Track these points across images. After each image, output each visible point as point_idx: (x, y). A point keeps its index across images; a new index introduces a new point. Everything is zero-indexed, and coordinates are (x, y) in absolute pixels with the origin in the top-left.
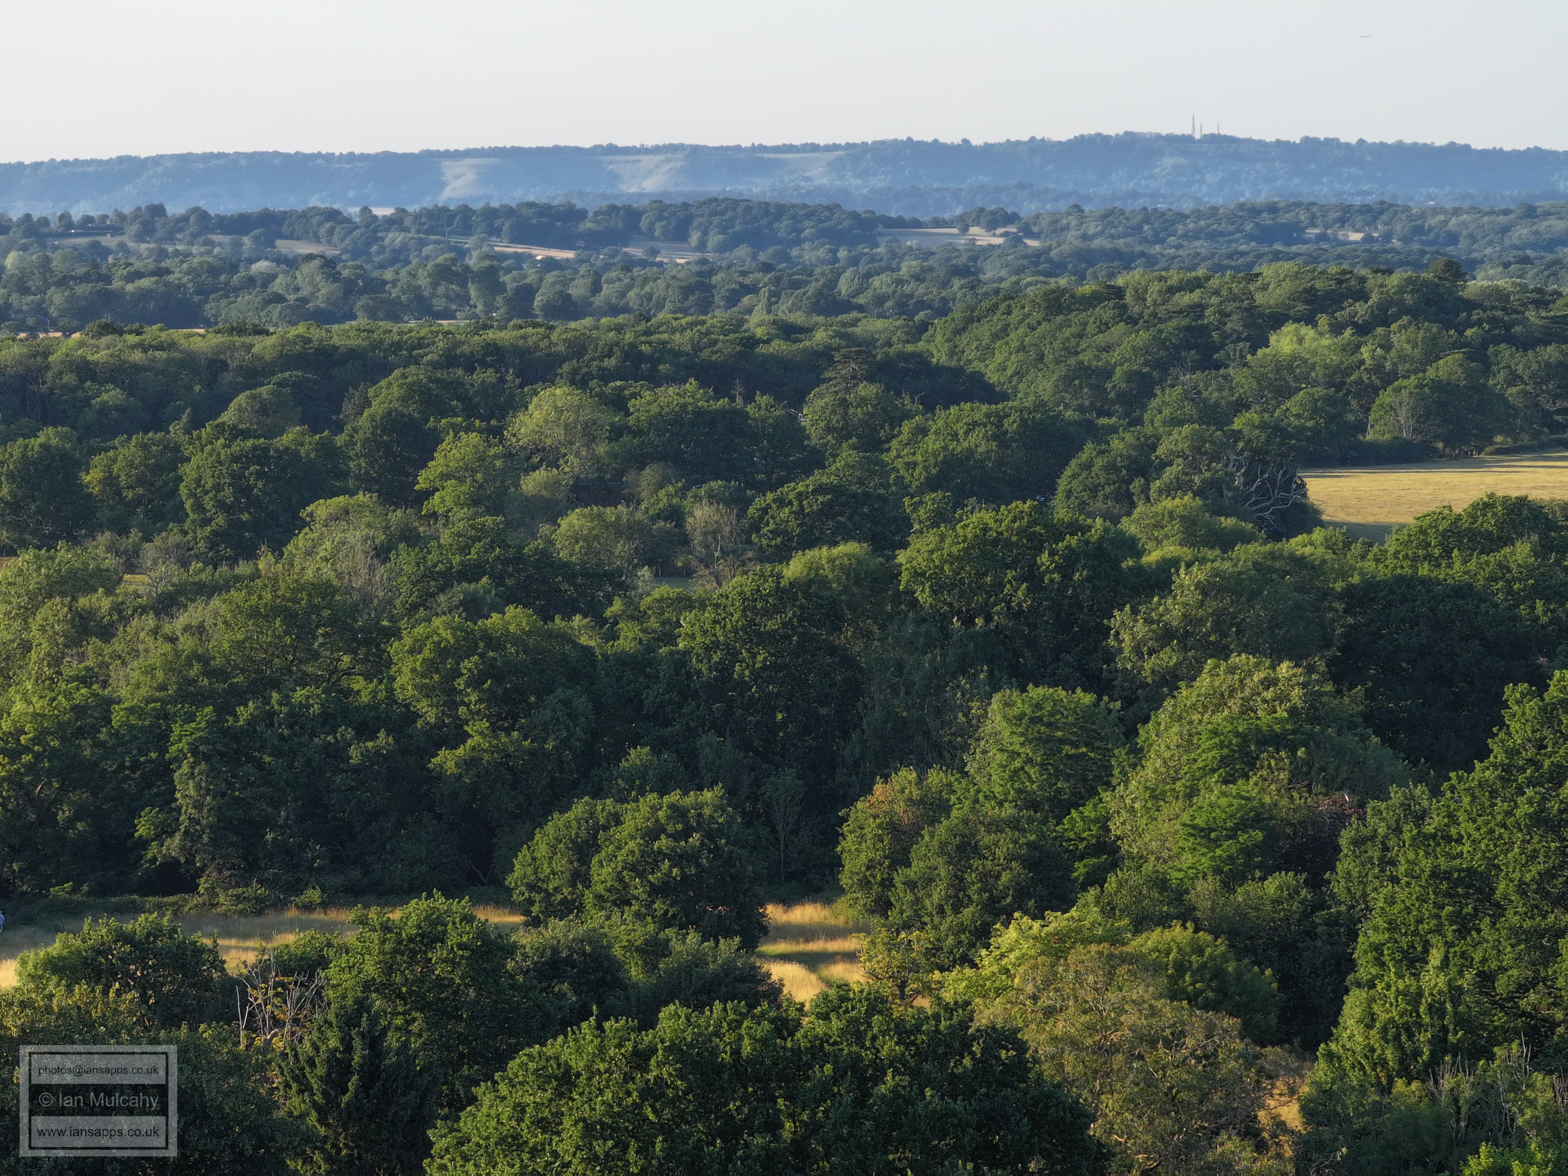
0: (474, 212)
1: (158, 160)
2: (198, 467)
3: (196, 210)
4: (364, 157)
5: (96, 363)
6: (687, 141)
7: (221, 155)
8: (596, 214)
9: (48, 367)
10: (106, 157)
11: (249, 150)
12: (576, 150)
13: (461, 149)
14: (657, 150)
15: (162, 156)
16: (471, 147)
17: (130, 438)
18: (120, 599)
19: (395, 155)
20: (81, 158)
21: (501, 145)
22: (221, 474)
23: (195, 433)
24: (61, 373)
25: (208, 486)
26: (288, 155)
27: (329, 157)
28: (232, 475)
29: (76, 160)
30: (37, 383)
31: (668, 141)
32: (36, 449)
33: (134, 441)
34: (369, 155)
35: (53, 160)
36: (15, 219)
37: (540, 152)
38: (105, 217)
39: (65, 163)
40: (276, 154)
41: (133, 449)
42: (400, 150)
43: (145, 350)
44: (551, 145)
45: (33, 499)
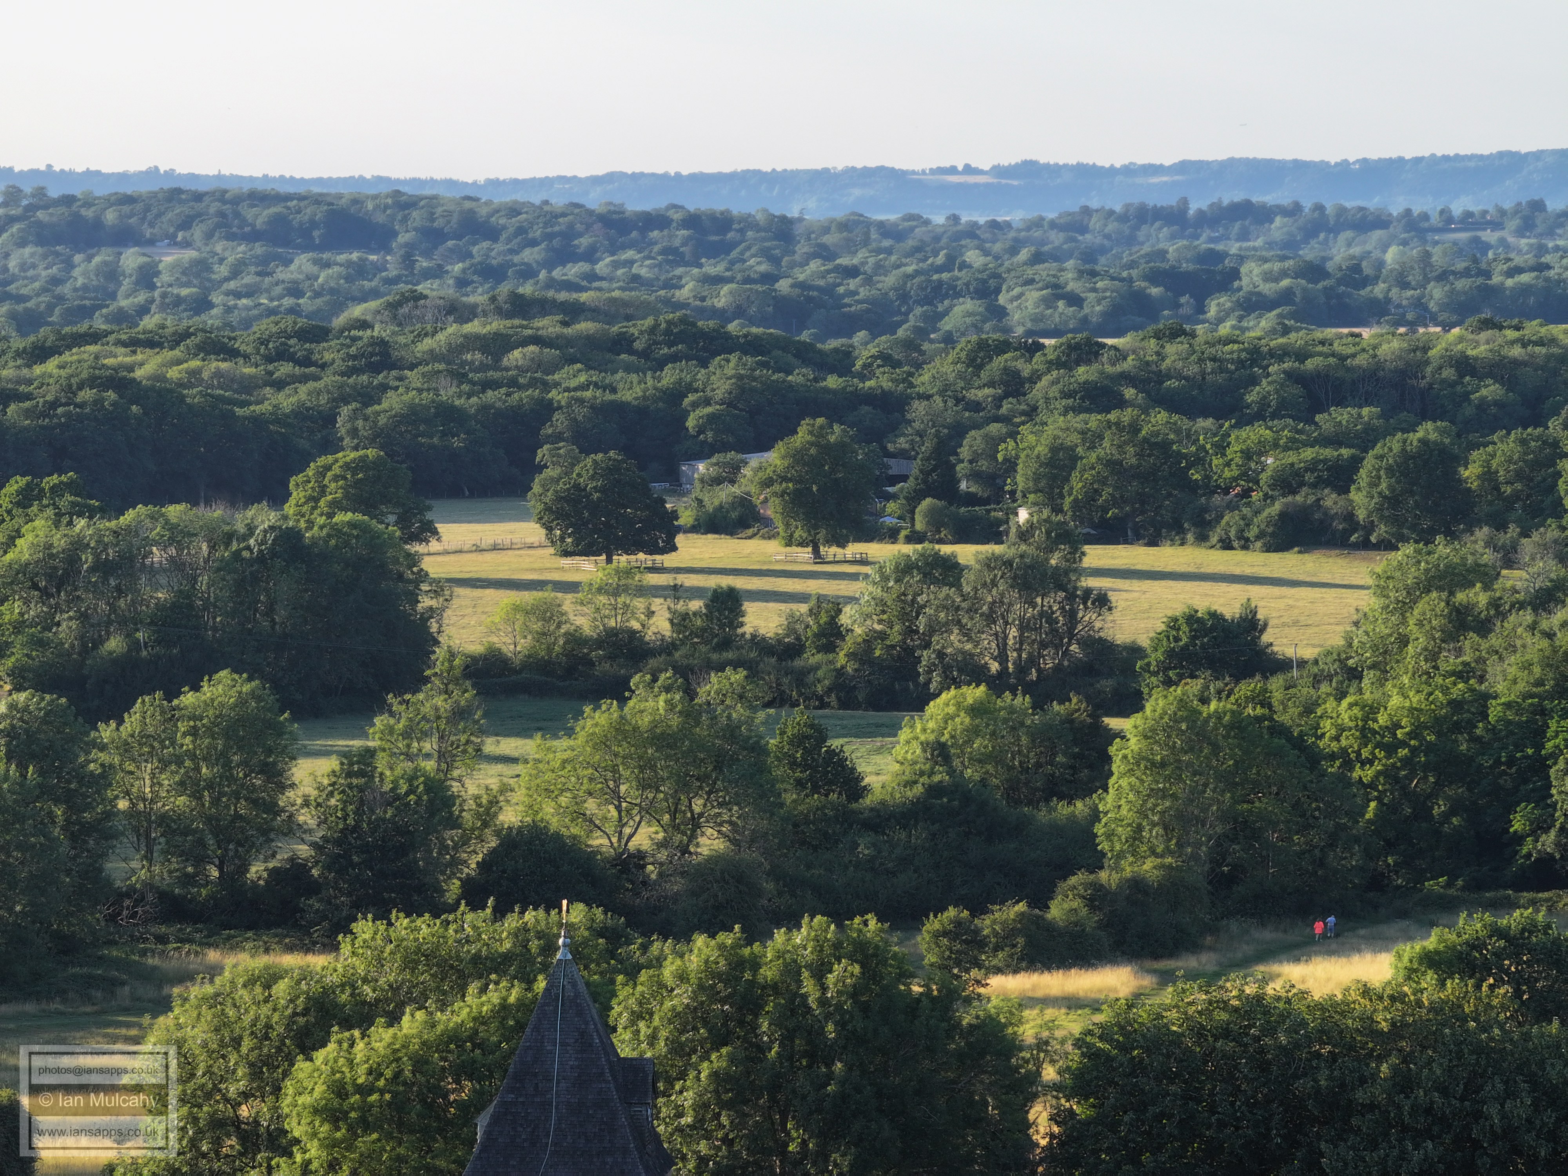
1: (1538, 155)
5: (1476, 359)
9: (1427, 362)
10: (1486, 152)
17: (1509, 433)
18: (1498, 595)
20: (1462, 153)
24: (1440, 368)
29: (1457, 155)
30: (1416, 377)
32: (1415, 443)
33: (1513, 436)
35: (1433, 155)
36: (1395, 214)
38: (1486, 212)
39: (1446, 158)
41: (1512, 445)
43: (1524, 346)
45: (1412, 493)
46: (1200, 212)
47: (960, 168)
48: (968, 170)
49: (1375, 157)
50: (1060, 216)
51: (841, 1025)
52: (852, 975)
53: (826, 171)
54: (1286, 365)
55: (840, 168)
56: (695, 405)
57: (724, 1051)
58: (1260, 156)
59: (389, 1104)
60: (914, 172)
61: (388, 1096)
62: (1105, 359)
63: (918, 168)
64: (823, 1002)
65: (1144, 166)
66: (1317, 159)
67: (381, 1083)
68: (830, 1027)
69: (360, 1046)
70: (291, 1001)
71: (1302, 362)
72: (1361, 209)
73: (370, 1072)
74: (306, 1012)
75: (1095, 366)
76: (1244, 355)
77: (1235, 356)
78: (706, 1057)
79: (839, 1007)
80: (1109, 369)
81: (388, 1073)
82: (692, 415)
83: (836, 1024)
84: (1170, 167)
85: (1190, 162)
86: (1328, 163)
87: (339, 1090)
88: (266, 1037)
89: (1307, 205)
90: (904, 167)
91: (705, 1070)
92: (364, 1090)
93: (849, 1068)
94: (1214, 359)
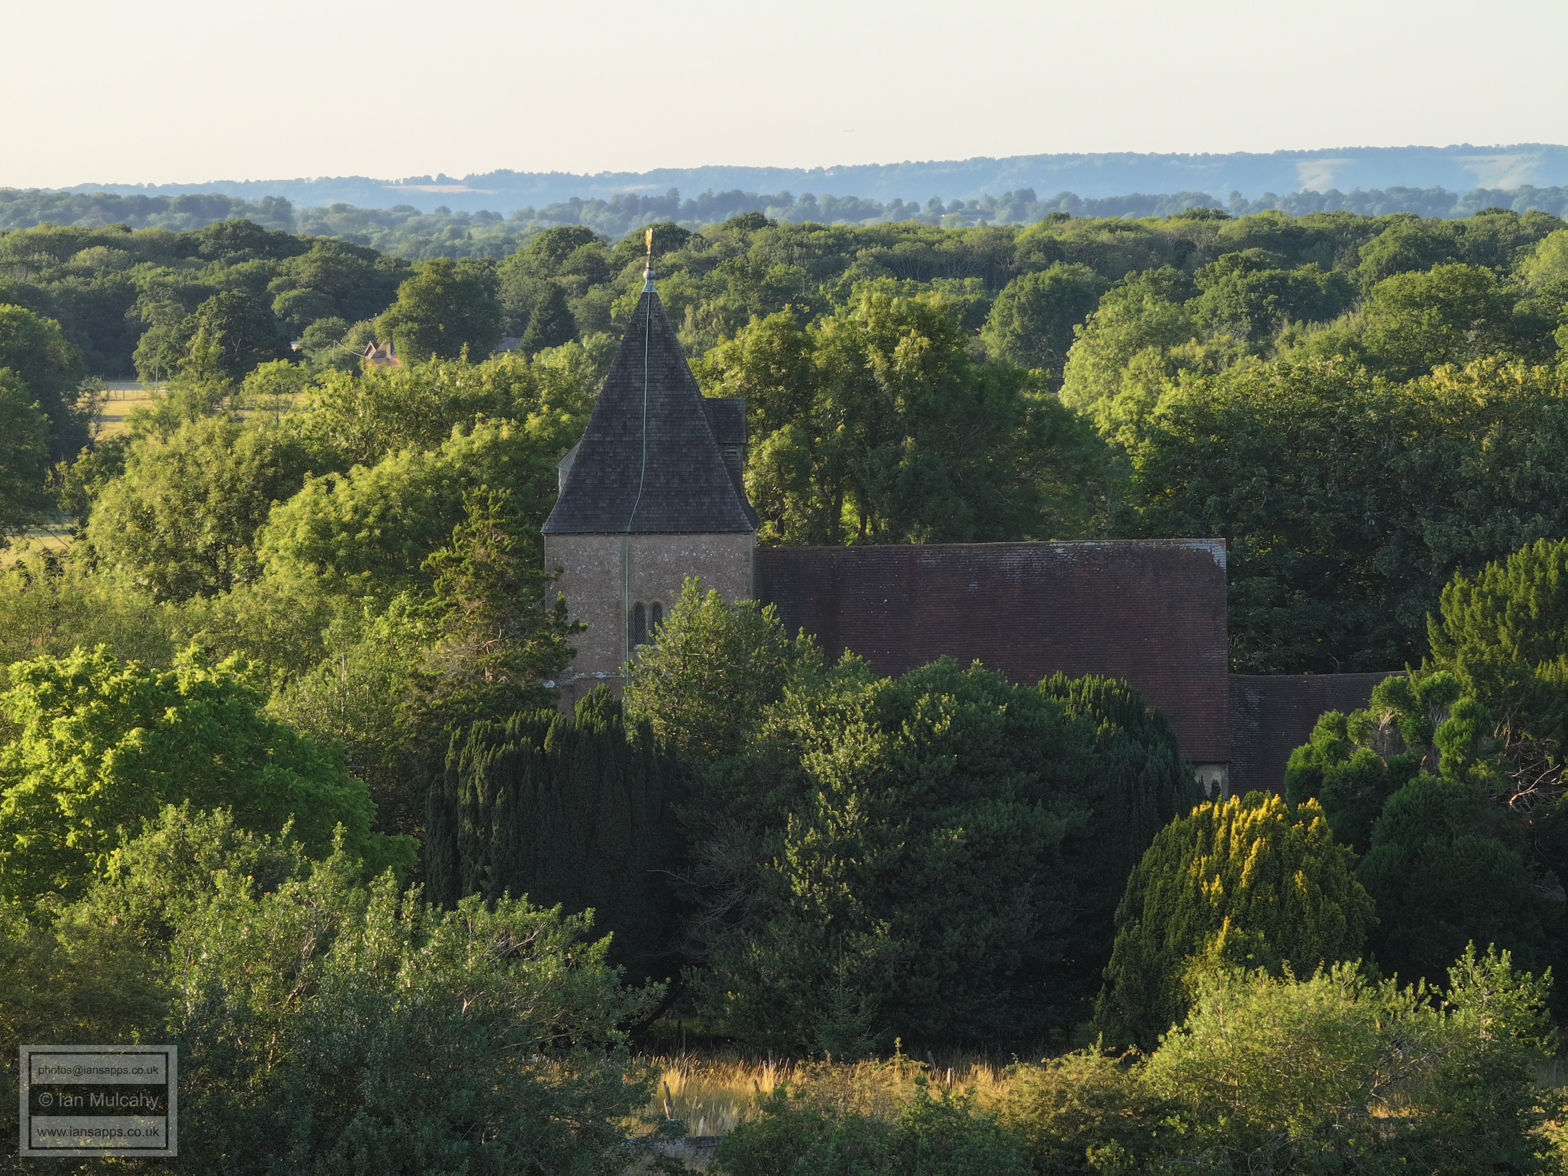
0: (1343, 197)
1: (1012, 161)
2: (1214, 298)
3: (1066, 195)
4: (1219, 158)
5: (1063, 243)
6: (1542, 141)
7: (1076, 157)
8: (1466, 198)
9: (1014, 248)
10: (960, 159)
11: (1104, 151)
12: (1432, 150)
13: (1316, 149)
14: (1512, 150)
15: (1017, 158)
16: (1326, 147)
19: (1250, 155)
20: (936, 160)
21: (1356, 146)
22: (1238, 303)
23: (1207, 266)
24: (1029, 252)
25: (1225, 316)
26: (1143, 156)
27: (1184, 158)
28: (1249, 303)
29: (931, 162)
31: (1523, 142)
34: (1224, 156)
35: (907, 162)
36: (885, 205)
37: (1395, 152)
38: (975, 202)
39: (920, 165)
40: (1131, 155)
42: (1254, 151)
44: (1406, 146)
45: (1044, 331)
46: (691, 203)
47: (434, 179)
48: (443, 180)
49: (849, 164)
50: (551, 207)
51: (911, 400)
52: (921, 348)
53: (300, 181)
54: (873, 250)
55: (314, 178)
56: (280, 289)
57: (786, 428)
58: (734, 164)
59: (380, 541)
60: (388, 182)
61: (377, 532)
62: (690, 246)
63: (393, 179)
64: (889, 375)
65: (618, 174)
66: (791, 167)
67: (371, 519)
68: (900, 401)
69: (341, 486)
70: (256, 453)
71: (890, 247)
72: (852, 199)
73: (355, 510)
74: (273, 463)
75: (680, 252)
76: (830, 241)
77: (822, 242)
78: (765, 436)
79: (910, 378)
80: (694, 254)
81: (376, 510)
82: (278, 298)
83: (906, 397)
84: (645, 175)
85: (664, 170)
86: (802, 170)
87: (323, 530)
88: (233, 489)
89: (798, 195)
90: (379, 178)
91: (767, 448)
92: (352, 528)
93: (921, 444)
94: (801, 245)
